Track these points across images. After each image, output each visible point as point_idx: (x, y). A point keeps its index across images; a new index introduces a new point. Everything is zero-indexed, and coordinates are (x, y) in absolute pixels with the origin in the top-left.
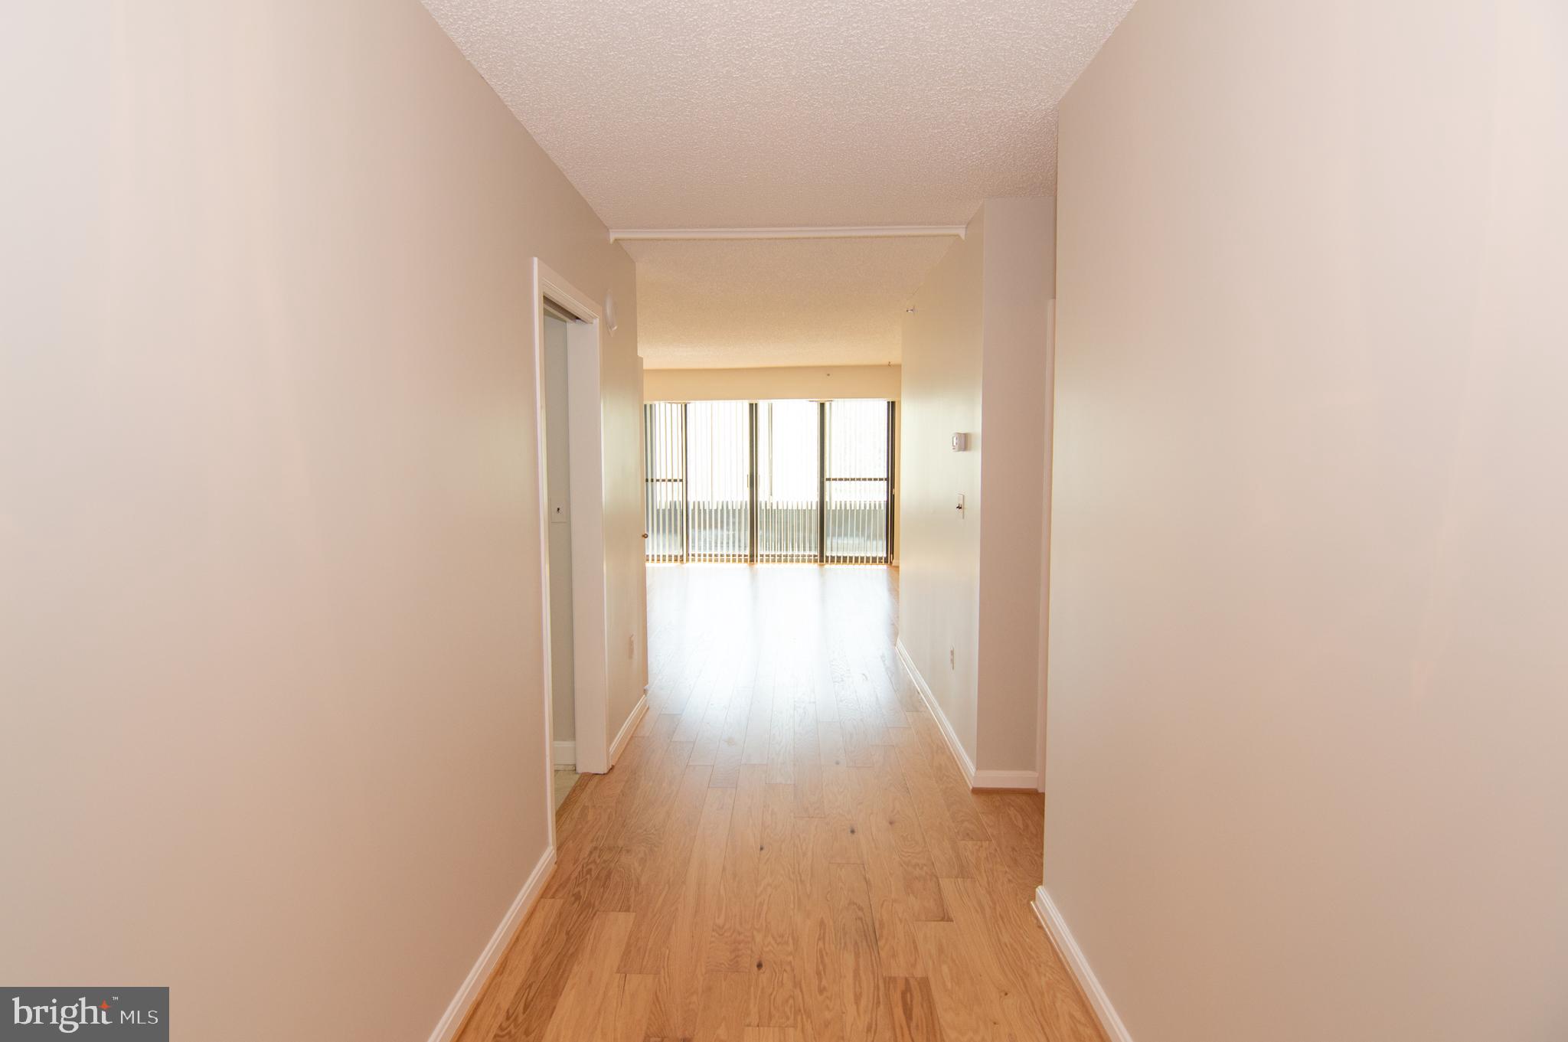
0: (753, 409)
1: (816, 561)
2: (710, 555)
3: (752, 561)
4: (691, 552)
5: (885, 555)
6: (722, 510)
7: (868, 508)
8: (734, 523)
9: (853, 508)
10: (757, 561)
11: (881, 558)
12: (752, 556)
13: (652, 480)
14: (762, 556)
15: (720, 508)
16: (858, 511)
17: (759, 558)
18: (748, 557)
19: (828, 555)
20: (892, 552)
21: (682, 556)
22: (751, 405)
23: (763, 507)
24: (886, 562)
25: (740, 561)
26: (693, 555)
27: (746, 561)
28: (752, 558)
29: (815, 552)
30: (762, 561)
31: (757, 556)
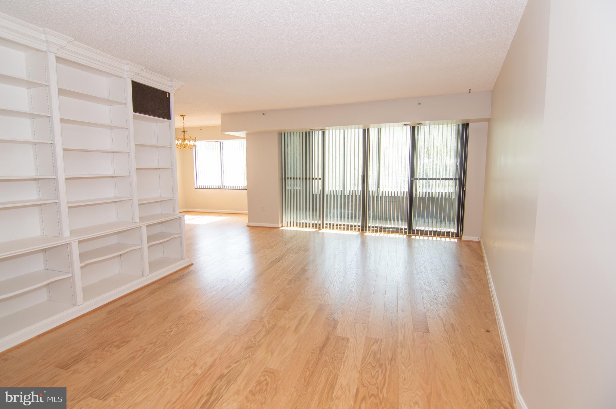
0: (366, 132)
1: (405, 233)
2: (337, 225)
3: (363, 230)
4: (325, 222)
5: (455, 231)
6: (352, 196)
7: (440, 197)
8: (352, 206)
9: (434, 197)
10: (366, 230)
11: (453, 233)
12: (363, 227)
13: (309, 179)
14: (369, 227)
15: (351, 194)
16: (437, 199)
17: (367, 228)
18: (361, 228)
19: (414, 229)
20: (462, 230)
21: (320, 225)
22: (364, 130)
23: (371, 194)
24: (457, 236)
25: (355, 230)
26: (327, 224)
27: (359, 230)
28: (363, 228)
29: (405, 226)
30: (369, 230)
31: (366, 227)
